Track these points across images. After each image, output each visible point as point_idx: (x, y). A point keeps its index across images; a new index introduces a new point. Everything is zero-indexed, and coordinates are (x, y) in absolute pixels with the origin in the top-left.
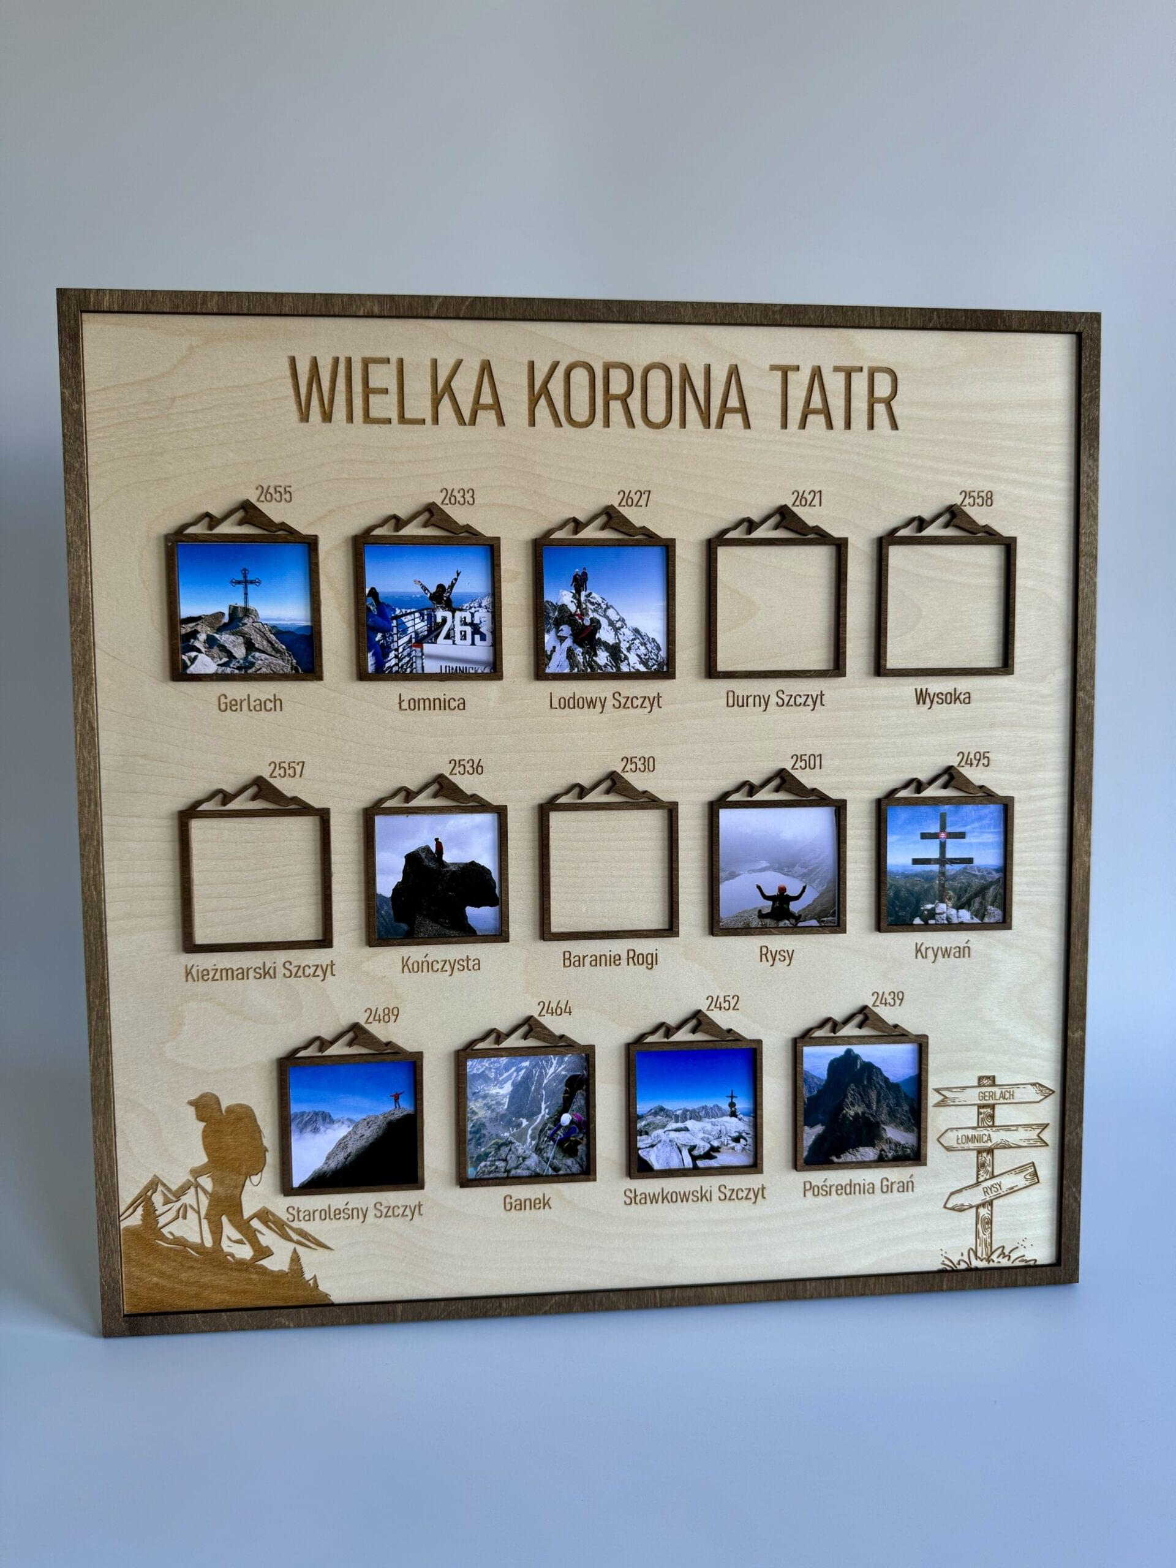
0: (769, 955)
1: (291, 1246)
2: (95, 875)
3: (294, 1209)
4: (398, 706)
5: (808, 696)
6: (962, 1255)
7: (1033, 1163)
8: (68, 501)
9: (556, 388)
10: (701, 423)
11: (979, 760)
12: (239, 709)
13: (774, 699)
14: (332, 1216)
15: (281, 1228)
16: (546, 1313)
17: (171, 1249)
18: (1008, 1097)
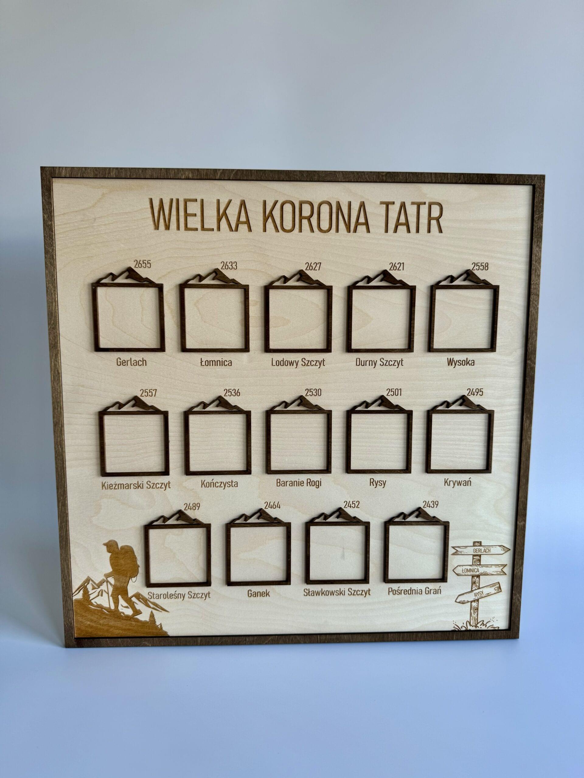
0: (374, 483)
1: (150, 610)
2: (60, 441)
3: (151, 593)
4: (200, 364)
5: (395, 361)
6: (463, 624)
7: (499, 583)
8: (46, 267)
9: (276, 213)
10: (346, 230)
11: (478, 392)
12: (126, 365)
13: (379, 362)
14: (169, 597)
15: (145, 602)
16: (266, 644)
17: (96, 610)
18: (487, 552)
